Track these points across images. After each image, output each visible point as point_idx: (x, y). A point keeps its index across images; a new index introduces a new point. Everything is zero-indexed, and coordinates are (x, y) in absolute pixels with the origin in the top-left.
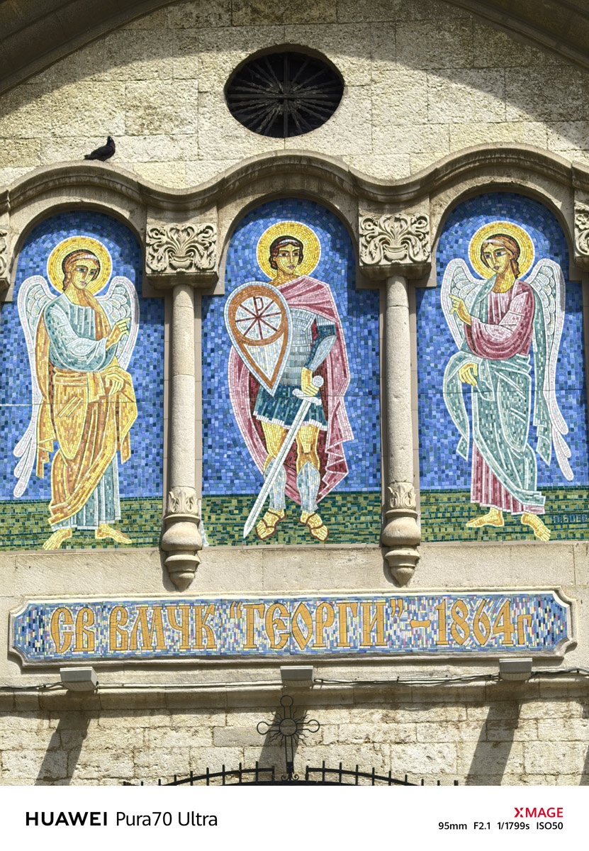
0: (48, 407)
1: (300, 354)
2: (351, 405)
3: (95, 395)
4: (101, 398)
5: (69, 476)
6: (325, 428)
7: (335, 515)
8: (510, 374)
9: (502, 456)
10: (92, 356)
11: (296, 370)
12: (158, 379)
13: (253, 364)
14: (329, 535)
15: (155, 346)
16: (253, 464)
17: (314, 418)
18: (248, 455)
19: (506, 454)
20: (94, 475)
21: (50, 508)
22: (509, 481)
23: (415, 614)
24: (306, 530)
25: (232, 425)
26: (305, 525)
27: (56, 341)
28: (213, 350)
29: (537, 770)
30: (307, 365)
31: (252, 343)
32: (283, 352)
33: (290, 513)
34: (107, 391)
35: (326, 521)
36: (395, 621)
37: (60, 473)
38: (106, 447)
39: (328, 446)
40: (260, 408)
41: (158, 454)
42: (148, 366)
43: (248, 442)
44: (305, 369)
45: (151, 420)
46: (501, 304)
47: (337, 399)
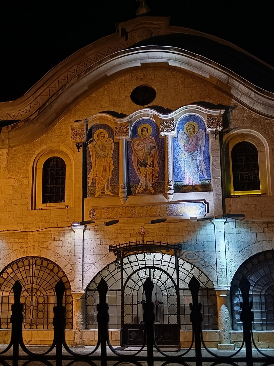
0: (95, 166)
1: (147, 153)
2: (159, 163)
3: (105, 163)
4: (106, 164)
5: (100, 181)
6: (153, 169)
7: (156, 187)
8: (193, 155)
10: (104, 155)
11: (147, 156)
12: (118, 160)
13: (138, 155)
14: (154, 192)
15: (117, 152)
16: (138, 177)
17: (151, 167)
18: (137, 175)
19: (192, 173)
20: (105, 181)
21: (96, 188)
22: (193, 178)
23: (172, 208)
24: (150, 191)
25: (133, 169)
26: (149, 190)
27: (96, 152)
28: (129, 153)
29: (199, 241)
30: (149, 155)
31: (138, 151)
32: (144, 152)
33: (146, 187)
34: (107, 162)
35: (154, 189)
36: (168, 210)
37: (98, 181)
38: (107, 175)
39: (154, 173)
40: (139, 165)
41: (118, 176)
42: (116, 157)
43: (137, 173)
44: (149, 156)
45: (116, 168)
46: (191, 140)
47: (156, 162)
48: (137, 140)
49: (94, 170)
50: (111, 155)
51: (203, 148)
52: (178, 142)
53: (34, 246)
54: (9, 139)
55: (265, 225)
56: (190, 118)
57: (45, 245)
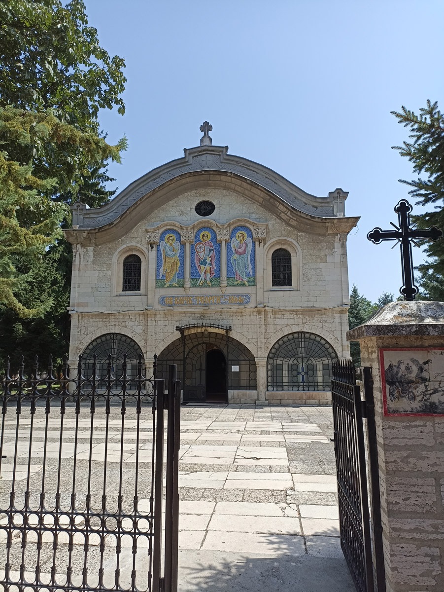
0: (165, 263)
1: (207, 254)
2: (216, 263)
4: (174, 262)
5: (169, 275)
6: (211, 267)
8: (242, 258)
10: (172, 254)
11: (206, 257)
12: (183, 258)
13: (199, 256)
14: (212, 285)
16: (199, 273)
18: (198, 271)
19: (241, 271)
20: (173, 275)
21: (166, 280)
22: (242, 276)
23: (225, 298)
24: (208, 284)
27: (166, 252)
28: (192, 253)
31: (199, 252)
32: (204, 254)
33: (205, 281)
34: (175, 260)
35: (211, 283)
37: (167, 275)
38: (175, 270)
39: (212, 270)
40: (200, 263)
41: (183, 271)
43: (198, 269)
44: (208, 257)
46: (241, 246)
47: (213, 262)
48: (199, 243)
49: (164, 266)
50: (178, 255)
51: (250, 252)
52: (231, 247)
53: (115, 325)
54: (95, 238)
55: (295, 313)
57: (124, 324)
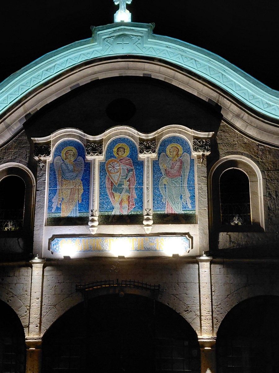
0: (61, 189)
1: (123, 176)
2: (136, 189)
3: (73, 186)
6: (130, 195)
8: (175, 182)
9: (174, 203)
10: (73, 177)
11: (123, 180)
12: (88, 182)
19: (174, 202)
20: (72, 206)
21: (61, 214)
22: (175, 208)
23: (151, 242)
27: (63, 173)
29: (181, 281)
31: (112, 173)
34: (76, 185)
35: (129, 218)
36: (146, 243)
37: (63, 206)
38: (75, 199)
39: (130, 200)
40: (114, 190)
41: (88, 201)
42: (86, 179)
43: (110, 199)
44: (125, 180)
46: (174, 164)
47: (133, 188)
48: (112, 161)
49: (59, 194)
50: (81, 177)
51: (188, 174)
52: (160, 166)
56: (174, 139)
